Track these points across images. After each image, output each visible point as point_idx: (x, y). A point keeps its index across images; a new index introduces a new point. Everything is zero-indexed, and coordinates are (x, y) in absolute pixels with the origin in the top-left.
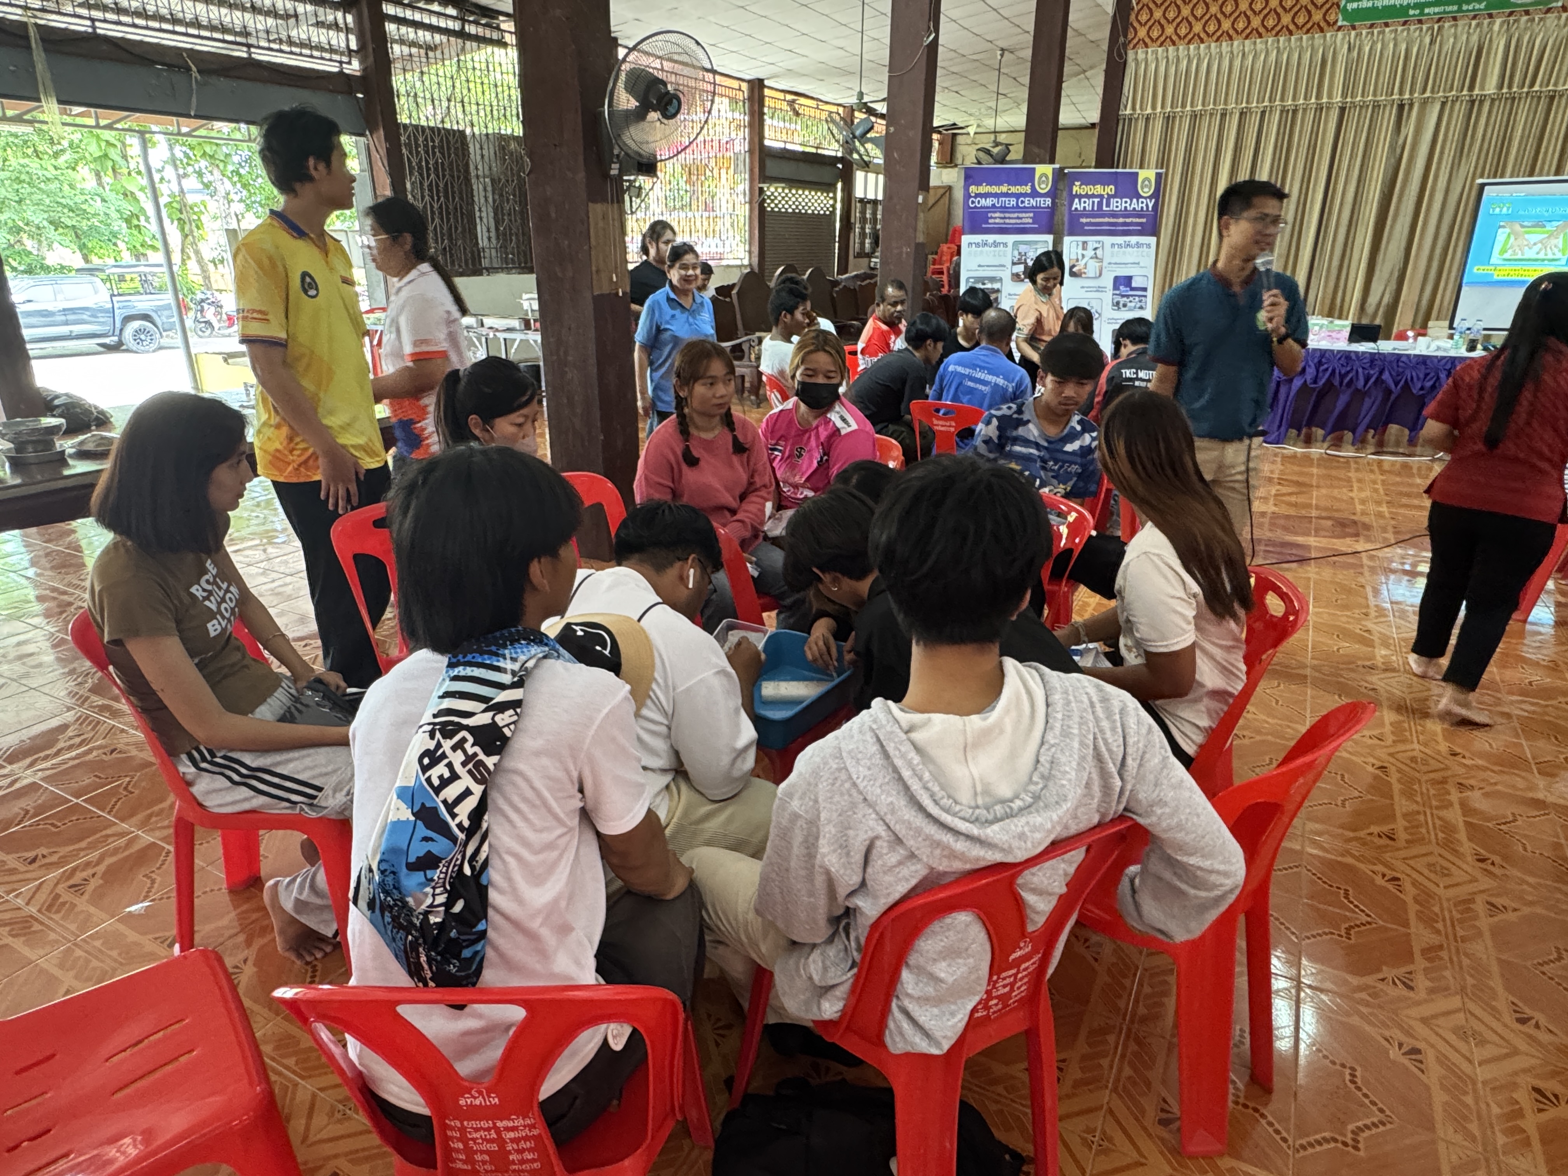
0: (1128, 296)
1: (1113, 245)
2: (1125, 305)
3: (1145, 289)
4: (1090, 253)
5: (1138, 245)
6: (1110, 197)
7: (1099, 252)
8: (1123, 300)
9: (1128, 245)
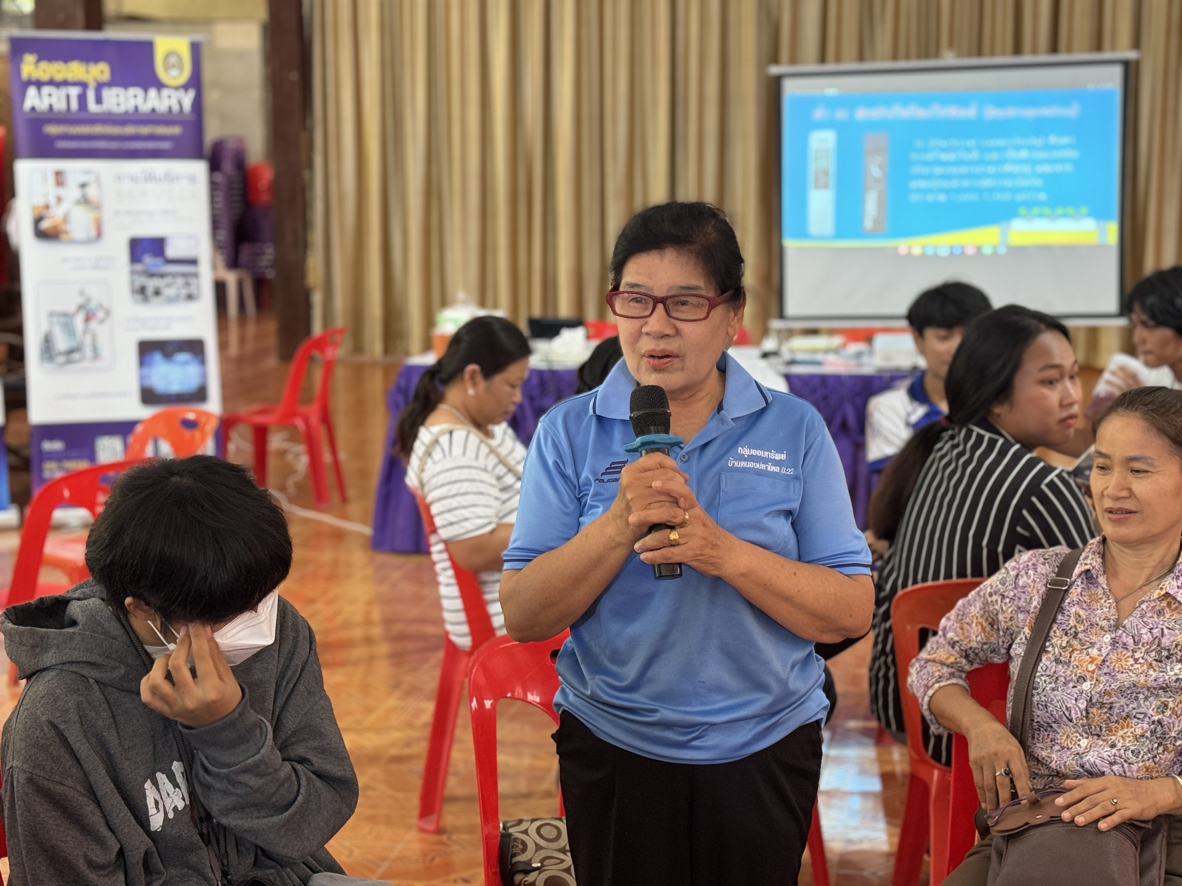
0: (162, 276)
1: (119, 178)
2: (157, 293)
3: (193, 262)
4: (72, 193)
5: (169, 178)
6: (100, 87)
7: (92, 192)
8: (152, 284)
9: (150, 178)
